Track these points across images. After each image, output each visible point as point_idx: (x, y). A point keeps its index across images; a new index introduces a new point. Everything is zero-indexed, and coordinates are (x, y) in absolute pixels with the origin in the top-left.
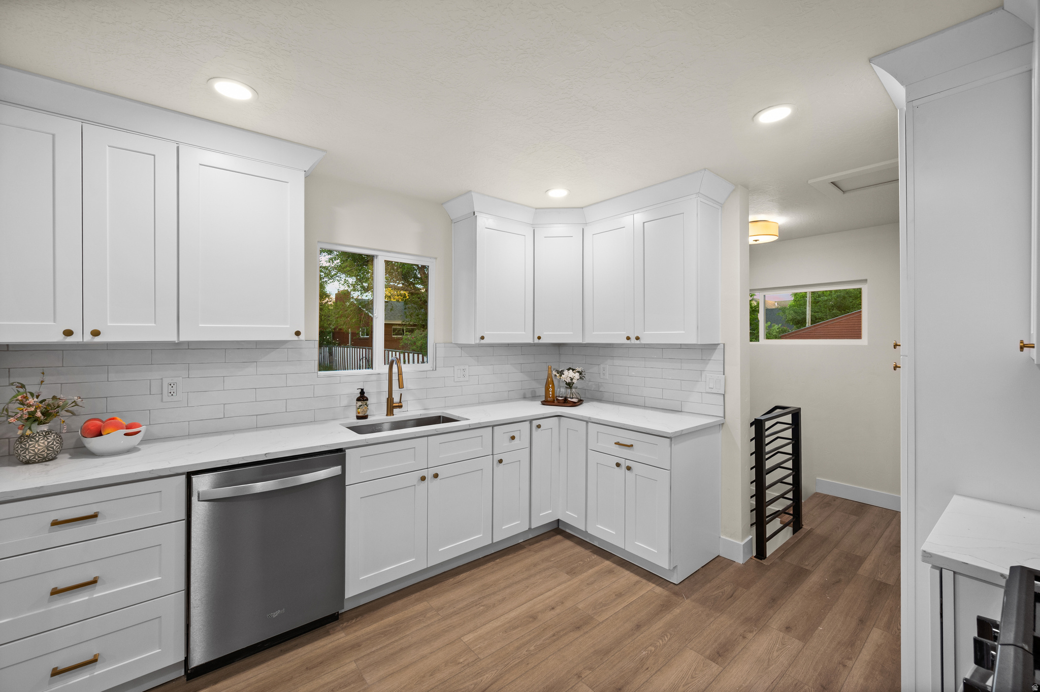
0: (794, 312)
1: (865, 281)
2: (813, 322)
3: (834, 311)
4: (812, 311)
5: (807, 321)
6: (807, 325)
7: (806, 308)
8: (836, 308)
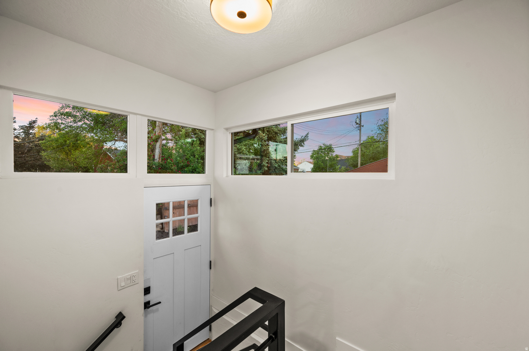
0: (353, 160)
1: (392, 97)
2: (361, 165)
3: (371, 160)
4: (361, 160)
5: (359, 165)
6: (359, 167)
7: (358, 159)
8: (372, 159)
